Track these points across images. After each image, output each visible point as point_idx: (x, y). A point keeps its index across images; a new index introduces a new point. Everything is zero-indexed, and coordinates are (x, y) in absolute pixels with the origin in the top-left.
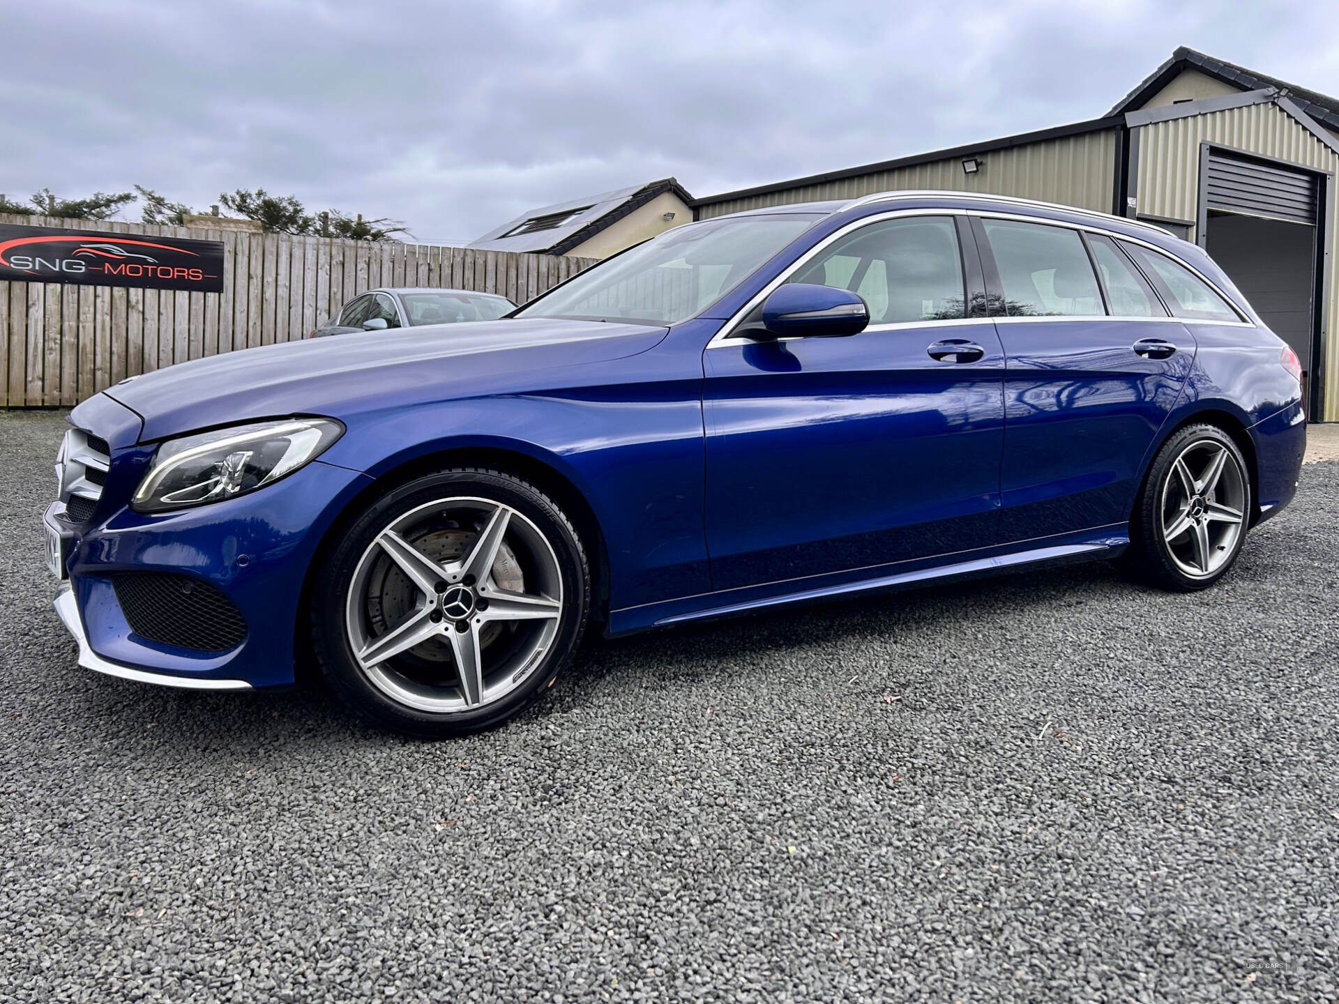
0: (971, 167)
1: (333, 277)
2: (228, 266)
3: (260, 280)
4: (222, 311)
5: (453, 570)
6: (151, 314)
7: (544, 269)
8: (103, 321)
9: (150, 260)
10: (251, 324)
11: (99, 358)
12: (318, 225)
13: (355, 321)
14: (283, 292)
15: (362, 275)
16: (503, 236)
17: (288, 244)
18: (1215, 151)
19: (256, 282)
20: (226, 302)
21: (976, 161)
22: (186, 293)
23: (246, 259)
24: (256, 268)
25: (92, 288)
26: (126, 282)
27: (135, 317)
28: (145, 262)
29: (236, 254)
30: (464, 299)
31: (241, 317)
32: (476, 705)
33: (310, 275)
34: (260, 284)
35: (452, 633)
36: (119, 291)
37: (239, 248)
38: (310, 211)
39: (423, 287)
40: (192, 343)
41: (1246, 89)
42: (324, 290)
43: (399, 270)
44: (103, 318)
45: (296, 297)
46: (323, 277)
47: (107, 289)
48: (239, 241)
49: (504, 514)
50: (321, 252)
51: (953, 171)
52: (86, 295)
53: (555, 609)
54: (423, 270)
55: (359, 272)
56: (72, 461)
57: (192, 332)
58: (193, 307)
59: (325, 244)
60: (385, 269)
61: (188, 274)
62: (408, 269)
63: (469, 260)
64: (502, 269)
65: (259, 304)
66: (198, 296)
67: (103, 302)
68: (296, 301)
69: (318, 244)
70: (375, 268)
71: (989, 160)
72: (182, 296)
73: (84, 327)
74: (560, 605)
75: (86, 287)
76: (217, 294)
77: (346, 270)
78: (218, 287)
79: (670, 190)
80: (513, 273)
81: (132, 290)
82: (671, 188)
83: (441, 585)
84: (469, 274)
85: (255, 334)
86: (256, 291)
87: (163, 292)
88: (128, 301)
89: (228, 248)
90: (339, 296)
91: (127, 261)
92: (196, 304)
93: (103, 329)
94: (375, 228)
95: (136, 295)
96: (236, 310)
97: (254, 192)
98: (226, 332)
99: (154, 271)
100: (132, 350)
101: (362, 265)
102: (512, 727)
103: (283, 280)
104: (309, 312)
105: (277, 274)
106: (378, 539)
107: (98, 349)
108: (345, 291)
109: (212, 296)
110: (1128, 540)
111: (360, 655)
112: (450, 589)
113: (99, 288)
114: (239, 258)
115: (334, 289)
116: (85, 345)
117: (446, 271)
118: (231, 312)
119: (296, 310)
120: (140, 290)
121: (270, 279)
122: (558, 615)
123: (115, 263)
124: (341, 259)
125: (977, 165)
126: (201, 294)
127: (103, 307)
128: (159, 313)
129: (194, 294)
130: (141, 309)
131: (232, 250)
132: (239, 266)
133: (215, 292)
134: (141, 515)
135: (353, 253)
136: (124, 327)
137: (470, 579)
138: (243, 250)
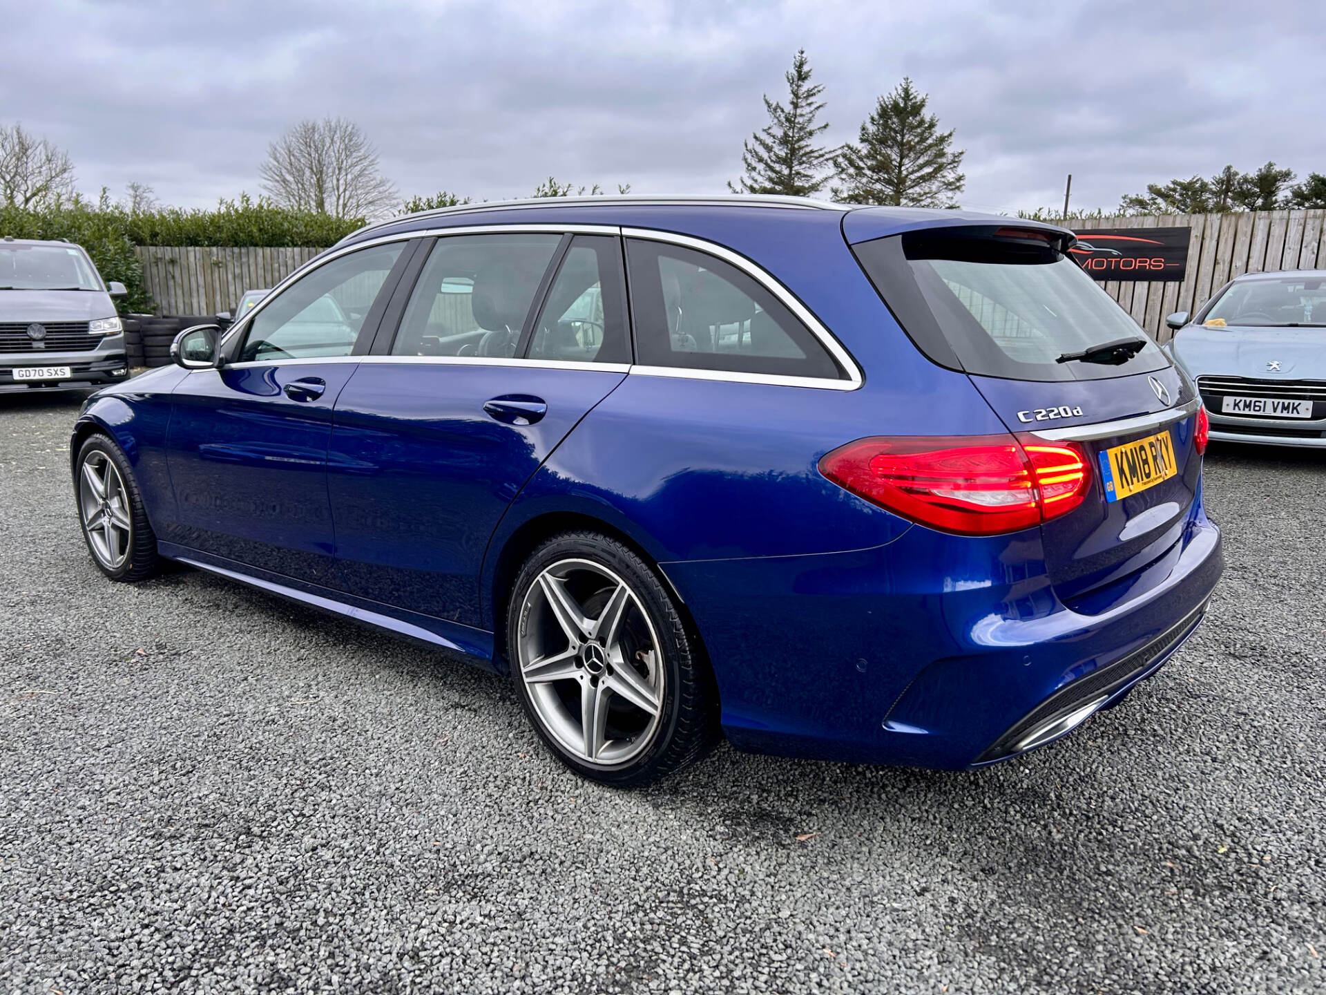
2: (1193, 252)
3: (1227, 265)
4: (1181, 299)
9: (1115, 252)
17: (1268, 222)
19: (1222, 266)
20: (1187, 291)
22: (1146, 284)
23: (1214, 243)
24: (1224, 253)
28: (1110, 255)
29: (1203, 238)
34: (1227, 270)
37: (1208, 233)
48: (1208, 224)
50: (1309, 227)
58: (1151, 297)
59: (1315, 217)
61: (1151, 264)
66: (1157, 285)
72: (1142, 286)
76: (1177, 283)
78: (1179, 276)
87: (1124, 283)
89: (1193, 233)
91: (1095, 255)
92: (1154, 295)
99: (1117, 263)
109: (1172, 286)
114: (1207, 242)
118: (1190, 301)
123: (1082, 259)
126: (1160, 284)
129: (1154, 284)
131: (1199, 234)
132: (1207, 252)
133: (1175, 281)
138: (1212, 233)
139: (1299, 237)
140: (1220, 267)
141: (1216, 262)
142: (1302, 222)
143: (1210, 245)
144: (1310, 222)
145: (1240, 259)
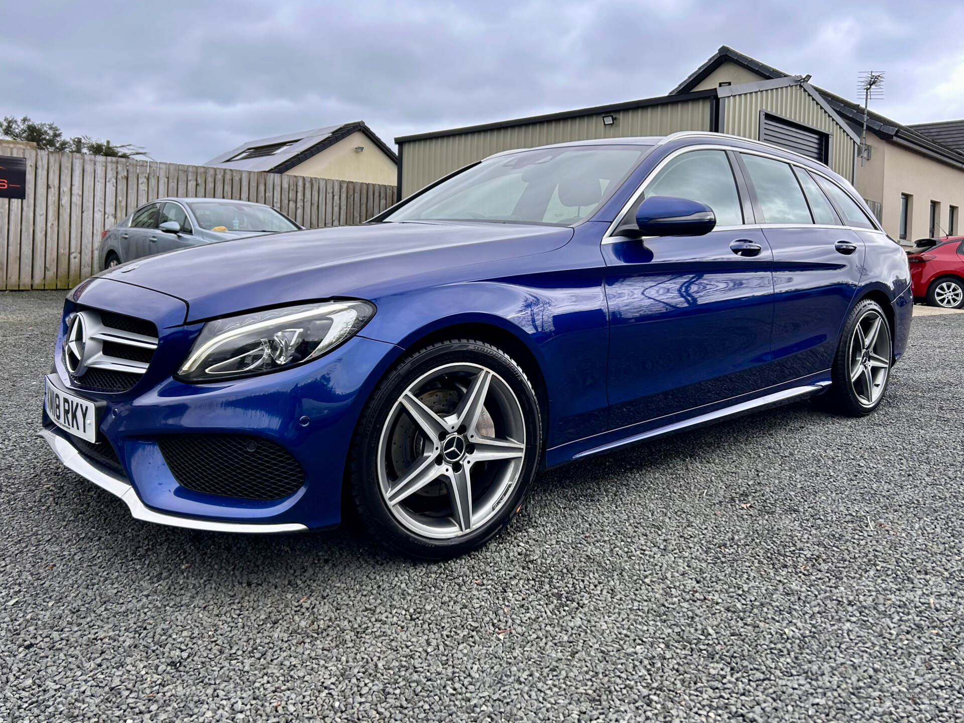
0: (609, 121)
1: (119, 188)
2: (30, 177)
3: (57, 189)
4: (24, 214)
5: (451, 421)
7: (285, 185)
10: (49, 225)
12: (74, 148)
13: (141, 223)
14: (76, 199)
15: (143, 187)
16: (228, 161)
17: (81, 161)
18: (769, 117)
19: (53, 191)
20: (28, 207)
21: (612, 116)
23: (45, 172)
24: (53, 180)
29: (36, 168)
30: (239, 207)
31: (40, 220)
32: (468, 531)
33: (99, 187)
34: (57, 193)
35: (450, 473)
37: (39, 163)
38: (67, 136)
39: (192, 197)
41: (768, 78)
42: (110, 199)
43: (173, 185)
45: (88, 204)
46: (110, 188)
48: (39, 157)
49: (486, 377)
50: (109, 169)
51: (596, 124)
53: (520, 450)
54: (192, 184)
55: (140, 185)
56: (92, 339)
59: (112, 162)
62: (180, 183)
63: (228, 177)
64: (254, 184)
65: (56, 209)
68: (88, 207)
69: (106, 162)
70: (153, 182)
71: (621, 116)
74: (523, 446)
76: (20, 200)
77: (130, 183)
78: (21, 195)
79: (360, 130)
80: (262, 188)
82: (361, 129)
83: (443, 434)
84: (228, 188)
85: (52, 233)
86: (53, 198)
89: (30, 163)
90: (124, 203)
94: (122, 151)
96: (36, 213)
97: (19, 119)
98: (28, 230)
102: (493, 546)
103: (77, 190)
104: (98, 216)
105: (71, 185)
106: (401, 399)
109: (16, 202)
110: (831, 382)
111: (387, 495)
112: (448, 438)
114: (39, 171)
115: (120, 198)
117: (210, 185)
118: (32, 215)
119: (88, 215)
121: (65, 189)
122: (522, 454)
124: (126, 174)
125: (613, 119)
126: (6, 200)
131: (33, 164)
132: (39, 179)
133: (18, 198)
134: (188, 385)
137: (462, 429)
138: (43, 163)
139: (103, 174)
141: (48, 187)
142: (104, 164)
143: (42, 173)
144: (109, 165)
145: (66, 186)
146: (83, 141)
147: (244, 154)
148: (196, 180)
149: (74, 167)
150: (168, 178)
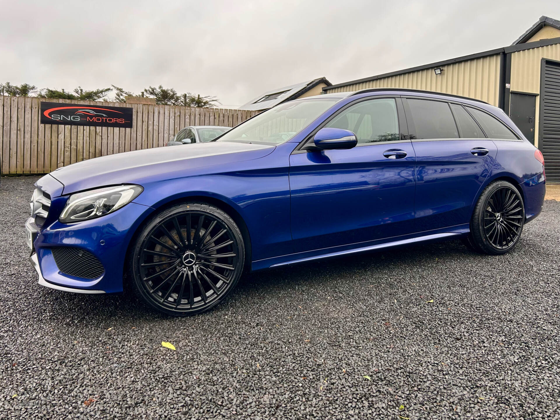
0: (438, 71)
1: (176, 121)
2: (134, 117)
3: (147, 122)
4: (132, 135)
6: (105, 137)
8: (86, 140)
9: (104, 115)
10: (143, 141)
11: (84, 154)
14: (156, 127)
15: (187, 120)
18: (548, 62)
19: (145, 124)
20: (134, 132)
21: (440, 69)
22: (118, 128)
23: (141, 114)
24: (145, 118)
25: (82, 127)
26: (95, 124)
27: (99, 138)
28: (102, 116)
31: (139, 138)
33: (167, 121)
34: (147, 124)
36: (92, 128)
39: (212, 125)
40: (120, 148)
42: (172, 127)
43: (202, 118)
44: (86, 138)
45: (161, 130)
46: (172, 121)
47: (88, 127)
48: (139, 107)
50: (171, 112)
52: (80, 130)
54: (212, 118)
55: (186, 119)
56: (37, 201)
57: (120, 144)
58: (121, 134)
60: (197, 118)
61: (119, 121)
62: (206, 118)
65: (147, 132)
66: (122, 129)
67: (86, 132)
68: (161, 131)
70: (193, 117)
71: (445, 68)
72: (117, 129)
73: (79, 142)
75: (80, 126)
76: (130, 129)
78: (130, 126)
81: (97, 127)
85: (145, 145)
86: (145, 127)
87: (109, 128)
88: (96, 132)
89: (134, 110)
91: (96, 116)
93: (86, 143)
95: (99, 129)
96: (138, 135)
98: (133, 143)
99: (106, 120)
100: (97, 151)
101: (187, 117)
103: (156, 123)
104: (166, 135)
105: (154, 120)
107: (84, 151)
108: (181, 127)
109: (128, 130)
113: (85, 127)
114: (139, 114)
115: (176, 126)
116: (79, 149)
118: (135, 136)
119: (161, 135)
120: (101, 127)
121: (151, 122)
123: (91, 117)
125: (441, 71)
126: (124, 129)
127: (86, 134)
128: (108, 136)
129: (121, 128)
130: (101, 135)
131: (136, 111)
132: (139, 117)
133: (129, 128)
134: (63, 224)
135: (184, 112)
136: (94, 142)
138: (140, 110)
139: (168, 114)
140: (144, 123)
141: (143, 122)
143: (140, 115)
144: (171, 109)
146: (187, 95)
147: (264, 99)
148: (214, 116)
149: (155, 112)
150: (200, 115)
